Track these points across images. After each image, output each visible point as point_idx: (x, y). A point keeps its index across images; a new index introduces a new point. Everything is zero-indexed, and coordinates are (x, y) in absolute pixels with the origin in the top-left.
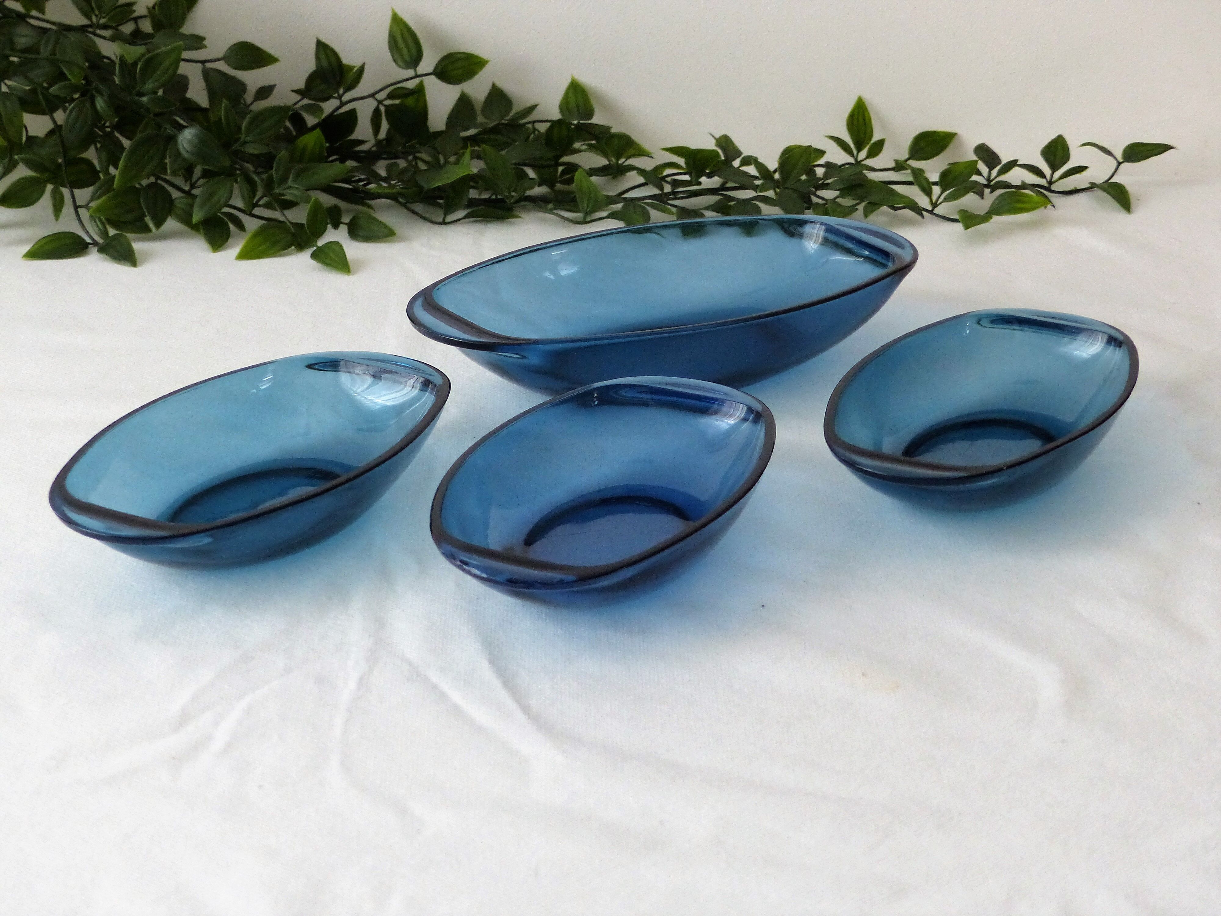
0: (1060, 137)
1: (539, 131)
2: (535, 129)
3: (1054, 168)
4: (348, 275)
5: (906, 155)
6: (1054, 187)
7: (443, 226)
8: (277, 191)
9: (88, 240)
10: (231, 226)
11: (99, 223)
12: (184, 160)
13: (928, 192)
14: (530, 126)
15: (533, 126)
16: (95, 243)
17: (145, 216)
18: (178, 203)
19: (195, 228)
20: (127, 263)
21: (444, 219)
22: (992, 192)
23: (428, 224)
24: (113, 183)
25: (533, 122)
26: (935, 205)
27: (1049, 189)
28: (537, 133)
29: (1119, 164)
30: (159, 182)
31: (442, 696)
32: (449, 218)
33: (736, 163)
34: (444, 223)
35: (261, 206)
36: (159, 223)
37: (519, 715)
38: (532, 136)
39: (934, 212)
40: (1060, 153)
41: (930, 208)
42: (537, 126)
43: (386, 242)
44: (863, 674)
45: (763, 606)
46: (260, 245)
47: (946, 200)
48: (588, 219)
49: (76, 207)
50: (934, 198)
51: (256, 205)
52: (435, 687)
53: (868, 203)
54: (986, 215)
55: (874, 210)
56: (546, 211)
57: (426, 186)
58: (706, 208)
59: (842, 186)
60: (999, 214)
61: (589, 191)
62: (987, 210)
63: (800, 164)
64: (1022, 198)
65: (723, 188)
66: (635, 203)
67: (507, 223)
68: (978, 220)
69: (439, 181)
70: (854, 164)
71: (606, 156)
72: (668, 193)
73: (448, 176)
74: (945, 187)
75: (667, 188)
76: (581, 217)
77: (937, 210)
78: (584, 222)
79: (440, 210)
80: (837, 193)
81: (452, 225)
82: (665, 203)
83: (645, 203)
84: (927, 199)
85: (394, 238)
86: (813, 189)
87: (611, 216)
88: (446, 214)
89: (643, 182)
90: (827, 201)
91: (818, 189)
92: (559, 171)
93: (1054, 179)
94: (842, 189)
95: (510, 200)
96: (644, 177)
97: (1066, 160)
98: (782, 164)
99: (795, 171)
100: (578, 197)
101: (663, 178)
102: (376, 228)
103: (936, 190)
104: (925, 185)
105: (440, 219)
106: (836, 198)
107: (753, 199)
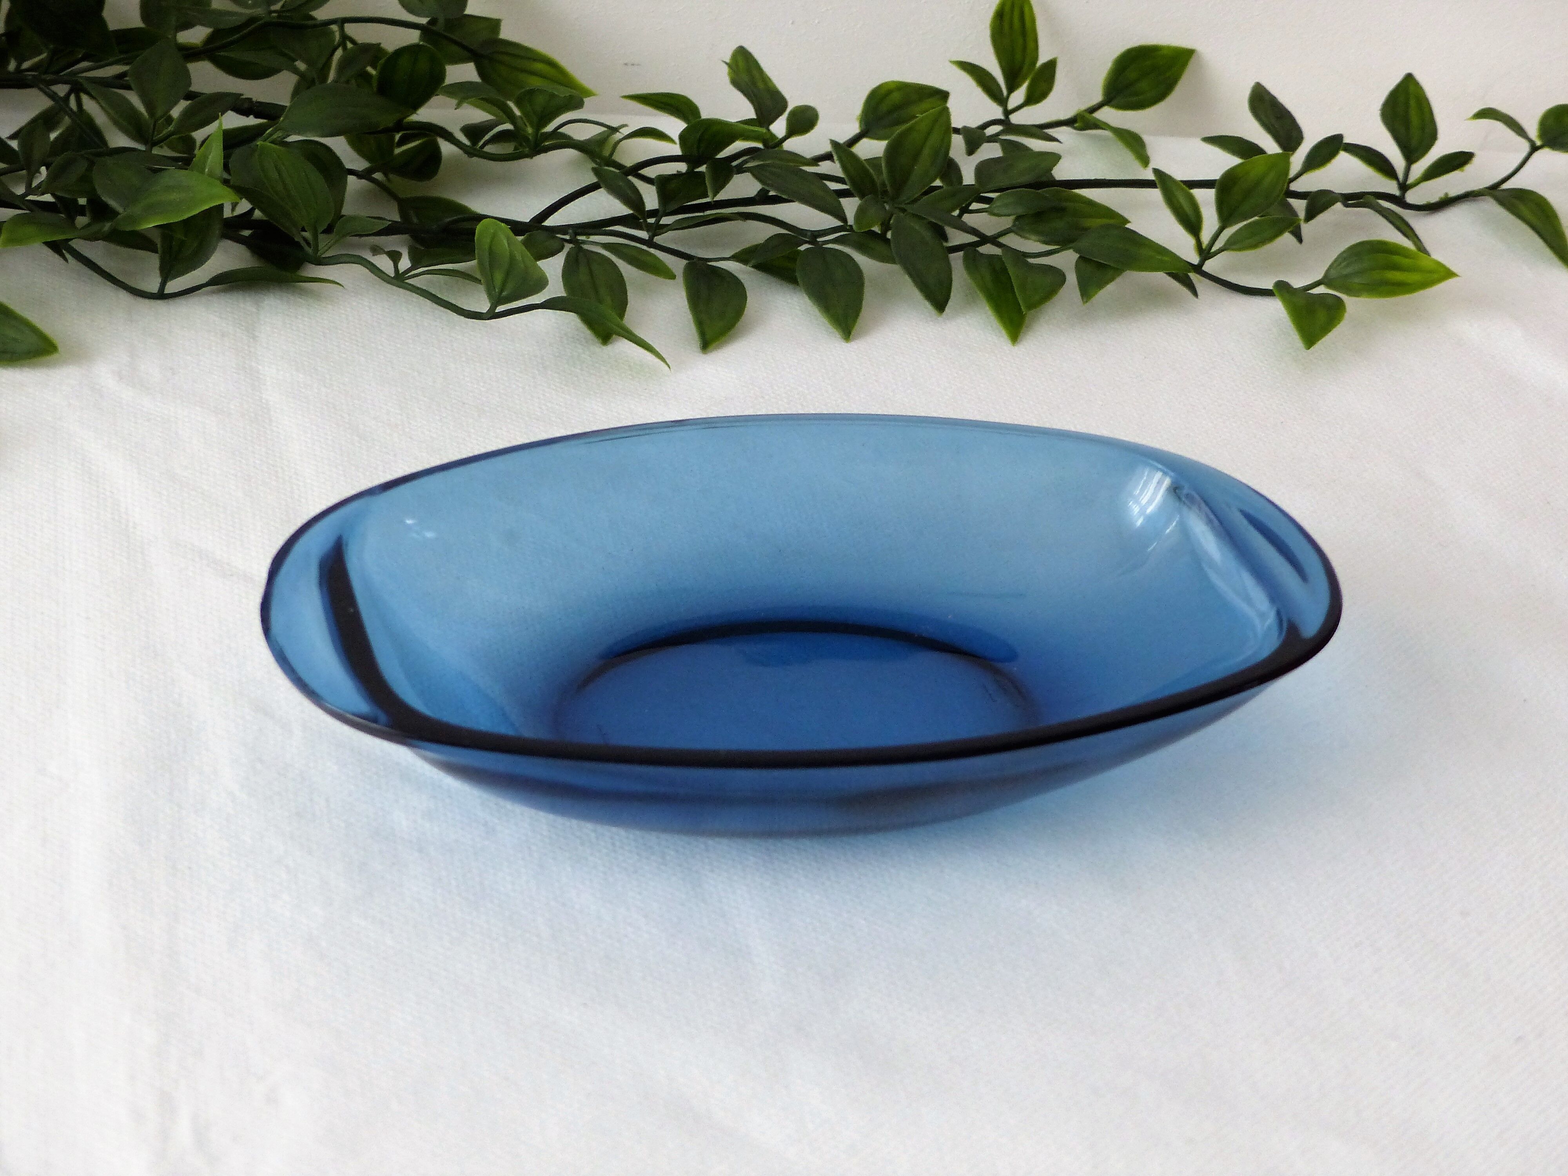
0: (1409, 77)
1: (353, 41)
2: (345, 38)
3: (1411, 155)
5: (1098, 97)
6: (1412, 197)
7: (159, 302)
13: (1192, 224)
14: (334, 27)
15: (342, 29)
21: (163, 285)
22: (1311, 217)
23: (124, 296)
25: (342, 22)
26: (1205, 253)
27: (1399, 201)
28: (349, 45)
29: (1534, 149)
32: (173, 286)
33: (779, 127)
34: (161, 296)
38: (339, 53)
39: (1204, 269)
40: (1415, 119)
41: (1195, 259)
42: (351, 29)
47: (1232, 245)
48: (500, 309)
50: (1206, 238)
53: (1083, 260)
54: (1321, 290)
55: (1101, 285)
56: (399, 280)
57: (120, 209)
58: (735, 258)
59: (1020, 211)
60: (1350, 291)
61: (512, 258)
62: (1319, 276)
63: (926, 152)
64: (1396, 258)
65: (763, 198)
66: (585, 247)
67: (303, 293)
68: (1321, 316)
69: (152, 210)
70: (1005, 123)
71: (511, 118)
72: (653, 213)
73: (174, 196)
74: (1226, 217)
75: (651, 199)
76: (484, 306)
77: (1209, 266)
78: (492, 315)
79: (153, 261)
80: (1007, 222)
81: (179, 301)
82: (650, 243)
83: (606, 246)
84: (1191, 241)
85: (55, 356)
86: (956, 213)
87: (551, 304)
88: (168, 272)
89: (592, 179)
90: (984, 239)
91: (965, 210)
92: (397, 137)
93: (1411, 180)
94: (1019, 218)
95: (316, 249)
96: (596, 171)
97: (1430, 135)
98: (891, 151)
99: (918, 169)
100: (481, 264)
101: (635, 170)
102: (11, 333)
103: (1210, 222)
104: (1187, 207)
105: (152, 285)
106: (1004, 233)
107: (838, 240)
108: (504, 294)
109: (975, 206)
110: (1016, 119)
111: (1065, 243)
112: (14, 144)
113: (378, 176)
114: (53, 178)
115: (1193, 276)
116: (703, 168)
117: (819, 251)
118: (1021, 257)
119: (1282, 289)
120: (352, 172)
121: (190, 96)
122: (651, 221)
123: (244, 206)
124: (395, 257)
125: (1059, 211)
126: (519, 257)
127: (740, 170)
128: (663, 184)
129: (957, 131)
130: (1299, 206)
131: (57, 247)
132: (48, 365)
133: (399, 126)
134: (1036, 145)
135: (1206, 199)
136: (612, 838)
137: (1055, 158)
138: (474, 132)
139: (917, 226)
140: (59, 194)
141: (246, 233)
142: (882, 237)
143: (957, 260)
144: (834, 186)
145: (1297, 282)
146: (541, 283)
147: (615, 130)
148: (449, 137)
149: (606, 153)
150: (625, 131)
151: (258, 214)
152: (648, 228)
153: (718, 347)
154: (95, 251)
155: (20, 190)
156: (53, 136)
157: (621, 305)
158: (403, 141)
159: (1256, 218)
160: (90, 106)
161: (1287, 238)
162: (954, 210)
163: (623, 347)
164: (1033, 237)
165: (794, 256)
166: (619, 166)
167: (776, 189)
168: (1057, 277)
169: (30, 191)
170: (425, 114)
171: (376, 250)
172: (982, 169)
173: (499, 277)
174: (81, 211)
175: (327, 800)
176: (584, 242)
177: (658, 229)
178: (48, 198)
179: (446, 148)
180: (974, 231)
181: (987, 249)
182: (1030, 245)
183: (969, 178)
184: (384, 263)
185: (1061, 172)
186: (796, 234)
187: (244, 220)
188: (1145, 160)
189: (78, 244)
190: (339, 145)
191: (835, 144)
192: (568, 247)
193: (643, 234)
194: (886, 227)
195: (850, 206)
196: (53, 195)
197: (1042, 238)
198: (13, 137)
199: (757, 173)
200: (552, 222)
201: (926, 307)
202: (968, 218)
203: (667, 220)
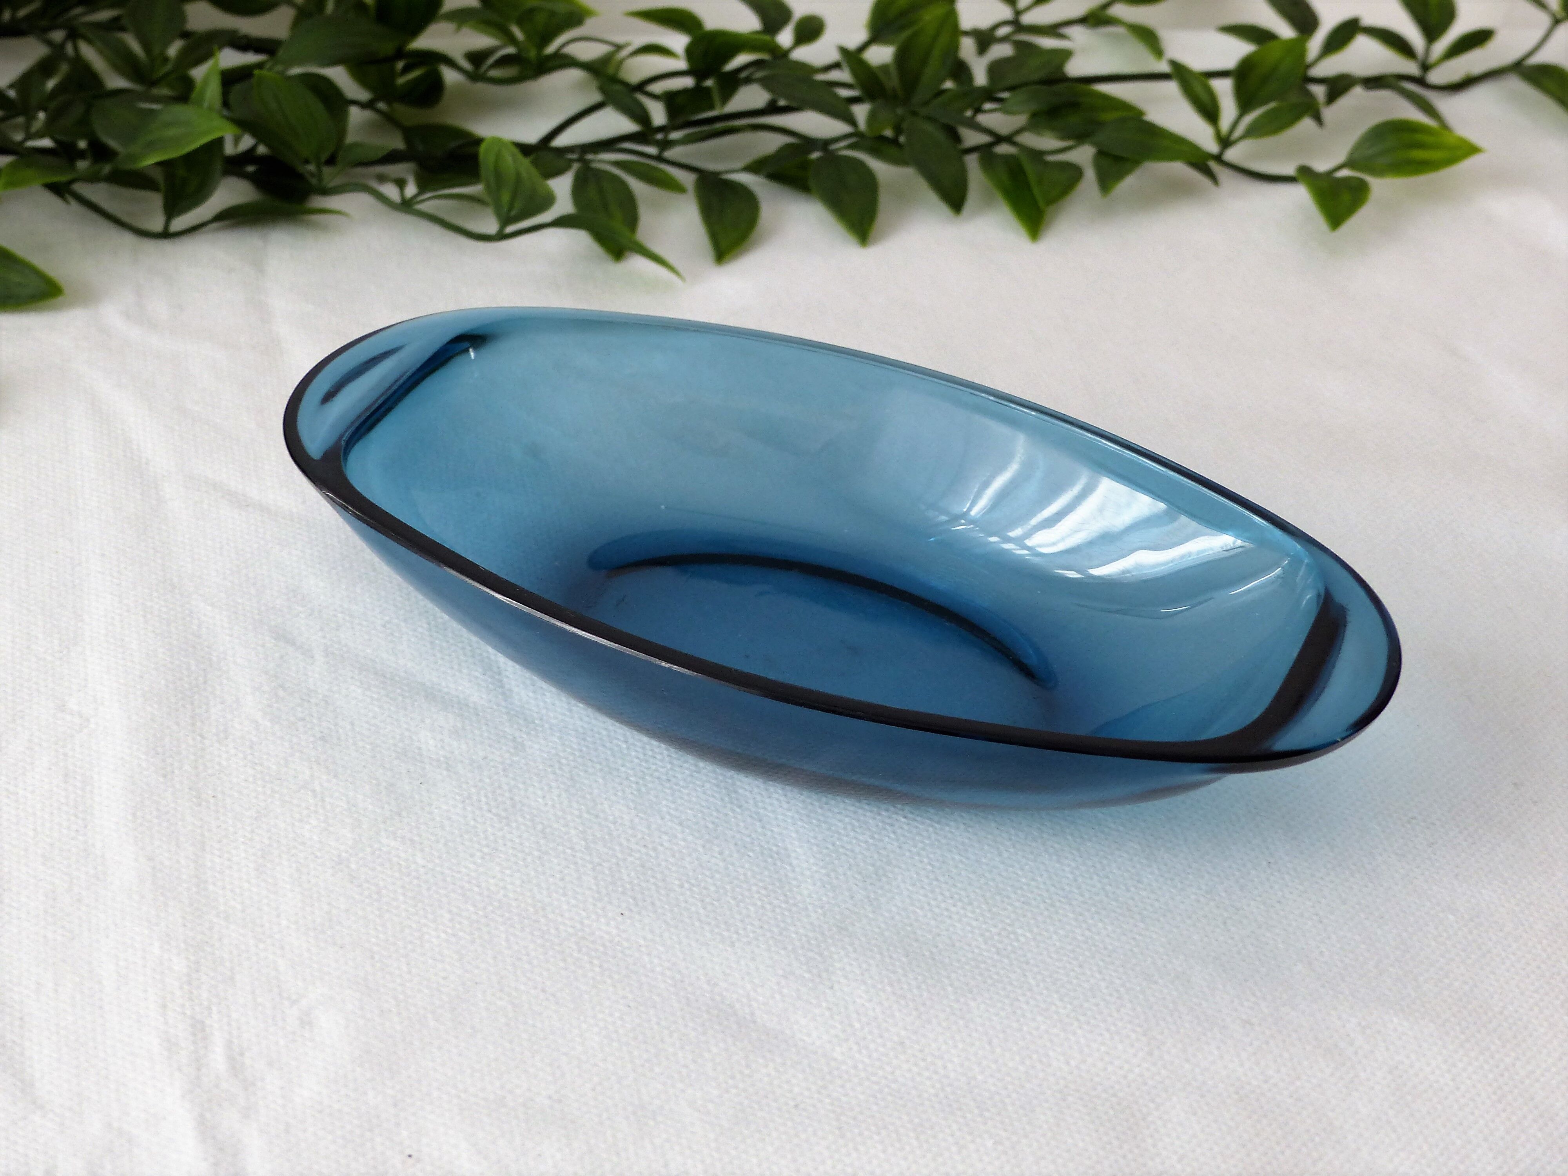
3: (1432, 32)
6: (1432, 77)
7: (165, 241)
13: (1210, 112)
21: (166, 226)
22: (1331, 101)
23: (128, 238)
26: (1225, 142)
27: (1420, 81)
29: (1557, 22)
32: (180, 223)
34: (166, 235)
39: (1225, 159)
41: (1215, 149)
47: (1252, 132)
48: (509, 230)
50: (1224, 126)
53: (1102, 154)
54: (1345, 173)
55: (1120, 176)
56: (406, 206)
57: (119, 149)
58: (747, 169)
59: (1034, 107)
60: (1375, 172)
61: (518, 176)
62: (1341, 158)
63: (936, 53)
64: (1419, 137)
65: (772, 109)
66: (595, 165)
67: (309, 225)
68: (1346, 197)
69: (151, 146)
70: (1016, 23)
71: (512, 40)
72: (661, 129)
73: (172, 132)
74: (1245, 102)
75: (658, 115)
76: (493, 227)
77: (1229, 155)
78: (501, 236)
79: (156, 200)
80: (1021, 120)
81: (185, 239)
82: (659, 158)
83: (618, 164)
84: (1209, 129)
85: (60, 299)
86: (969, 113)
87: (561, 222)
88: (172, 210)
89: (596, 97)
90: (999, 139)
91: (978, 110)
92: (400, 65)
93: (1431, 60)
94: (1034, 115)
95: (320, 179)
96: (602, 89)
97: (1448, 15)
98: (901, 57)
99: (929, 71)
100: (488, 187)
101: (641, 87)
102: (15, 277)
103: (1228, 108)
104: (1204, 97)
105: (157, 223)
106: (1019, 131)
107: (851, 147)
108: (513, 213)
109: (988, 106)
110: (1028, 19)
111: (1080, 137)
112: (12, 93)
113: (381, 105)
114: (51, 121)
115: (1213, 165)
116: (709, 83)
117: (831, 159)
118: (1037, 155)
119: (1305, 174)
120: (354, 102)
121: (185, 35)
122: (659, 136)
123: (247, 142)
124: (401, 183)
125: (1073, 105)
126: (524, 175)
127: (748, 81)
128: (670, 99)
129: (966, 33)
130: (1319, 91)
131: (57, 190)
132: (54, 310)
133: (400, 54)
134: (1047, 43)
135: (1224, 89)
136: (643, 748)
137: (1066, 55)
138: (477, 58)
139: (929, 128)
140: (59, 137)
141: (251, 169)
142: (894, 142)
143: (972, 162)
144: (845, 93)
145: (1321, 166)
146: (548, 201)
147: (619, 47)
148: (451, 63)
149: (611, 70)
150: (630, 49)
151: (262, 150)
152: (657, 143)
153: (734, 259)
154: (97, 193)
155: (18, 137)
156: (51, 84)
157: (632, 220)
158: (406, 70)
159: (1275, 104)
160: (89, 52)
161: (1307, 124)
162: (967, 110)
163: (637, 263)
164: (1049, 134)
165: (805, 165)
166: (625, 84)
167: (786, 97)
168: (1074, 173)
169: (28, 137)
170: (424, 42)
171: (382, 179)
172: (995, 69)
173: (506, 197)
174: (82, 155)
175: (352, 724)
176: (594, 161)
177: (666, 144)
178: (46, 143)
179: (450, 76)
180: (988, 131)
181: (1003, 149)
182: (1045, 142)
183: (980, 78)
184: (391, 191)
185: (1075, 68)
186: (807, 143)
187: (248, 156)
188: (1158, 52)
189: (81, 188)
190: (339, 75)
191: (844, 51)
192: (576, 166)
193: (652, 150)
194: (898, 130)
195: (861, 112)
196: (53, 139)
197: (1060, 136)
198: (11, 86)
199: (766, 83)
200: (561, 141)
201: (944, 209)
202: (982, 119)
203: (675, 135)
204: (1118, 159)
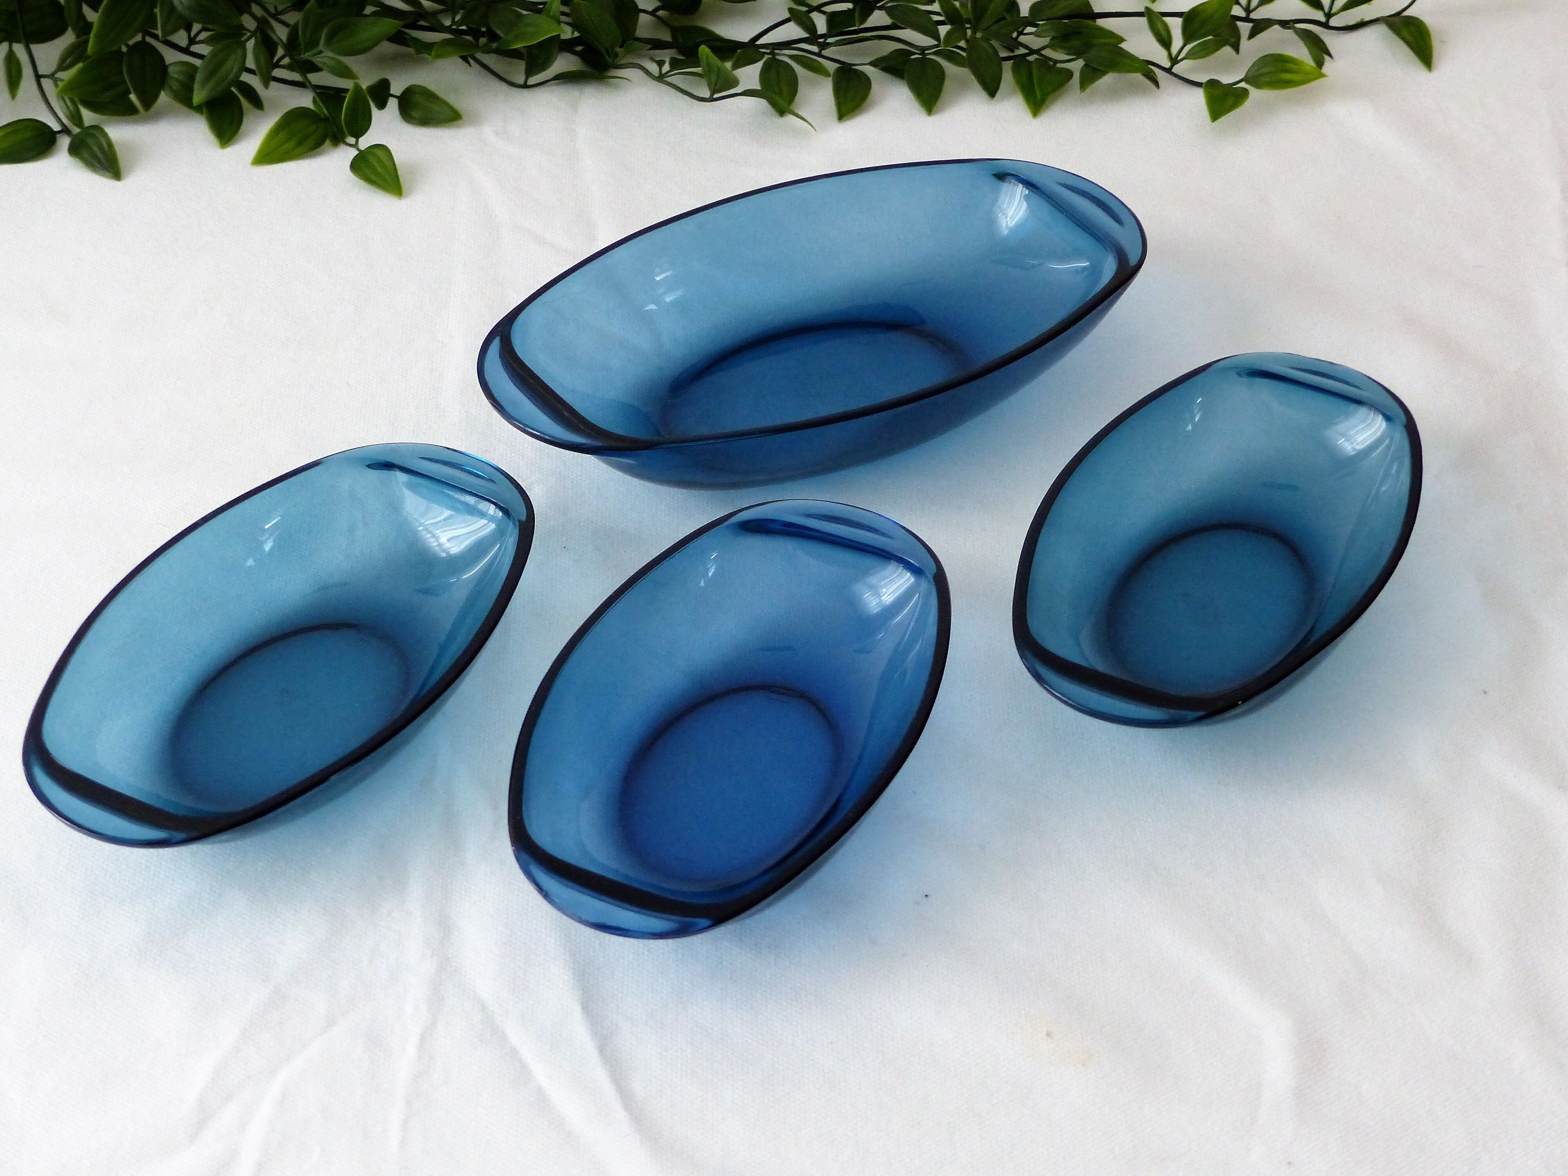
4: (400, 199)
6: (1332, 22)
7: (524, 90)
8: (306, 56)
9: (56, 127)
10: (244, 103)
11: (69, 103)
12: (181, 16)
13: (1166, 43)
16: (65, 130)
17: (130, 93)
18: (172, 70)
19: (198, 109)
20: (108, 174)
21: (526, 81)
22: (1252, 35)
23: (504, 87)
24: (86, 49)
26: (1174, 61)
27: (1326, 25)
30: (148, 39)
31: (523, 1073)
32: (532, 80)
34: (525, 86)
35: (283, 67)
36: (149, 101)
37: (620, 1113)
39: (1173, 71)
41: (1167, 65)
43: (449, 127)
44: (1048, 1035)
45: (926, 896)
46: (282, 144)
47: (1189, 56)
48: (716, 96)
49: (38, 77)
50: (1174, 51)
51: (277, 65)
52: (514, 1053)
53: (1087, 66)
54: (1238, 85)
55: (1092, 82)
56: (661, 78)
57: (502, 35)
58: (872, 64)
59: (1053, 34)
60: (1258, 85)
61: (718, 67)
62: (1242, 76)
64: (1289, 66)
65: (893, 26)
66: (778, 57)
67: (610, 85)
68: (1230, 101)
69: (520, 37)
72: (822, 36)
73: (530, 29)
74: (1188, 36)
75: (822, 26)
76: (707, 94)
77: (1176, 69)
78: (712, 100)
79: (521, 65)
80: (1045, 41)
81: (536, 89)
82: (819, 55)
83: (791, 57)
84: (1164, 53)
85: (460, 122)
86: (1013, 35)
87: (747, 93)
88: (529, 73)
89: (788, 15)
90: (1032, 52)
91: (1021, 33)
93: (1334, 11)
94: (1054, 38)
95: (615, 59)
96: (790, 10)
100: (703, 69)
101: (818, 9)
102: (435, 108)
103: (1177, 41)
104: (1164, 33)
105: (520, 80)
106: (1044, 48)
107: (934, 53)
108: (717, 88)
109: (1027, 30)
111: (1079, 54)
113: (662, 13)
117: (924, 61)
118: (1052, 63)
119: (1212, 84)
120: (644, 11)
122: (821, 40)
124: (661, 64)
125: (1078, 33)
127: (881, 9)
128: (833, 17)
130: (1247, 29)
131: (465, 59)
132: (458, 127)
135: (1175, 25)
139: (984, 44)
140: (470, 25)
141: (579, 48)
143: (1007, 66)
144: (935, 18)
145: (1225, 80)
146: (735, 83)
151: (583, 39)
152: (818, 45)
153: (848, 119)
154: (489, 59)
155: (447, 23)
157: (793, 94)
159: (1210, 37)
161: (1227, 50)
162: (1012, 32)
163: (790, 118)
164: (1061, 51)
165: (908, 62)
166: (808, 6)
167: (900, 20)
168: (1068, 76)
169: (453, 22)
171: (650, 59)
172: (1035, 7)
173: (714, 78)
174: (483, 34)
176: (778, 54)
177: (824, 46)
178: (464, 27)
180: (1026, 47)
181: (1031, 58)
182: (1058, 55)
183: (1025, 11)
184: (653, 68)
186: (910, 49)
187: (579, 40)
189: (479, 55)
193: (815, 49)
195: (943, 30)
196: (467, 27)
197: (1067, 52)
199: (892, 11)
200: (760, 42)
201: (984, 94)
202: (1022, 39)
203: (830, 40)
204: (1095, 70)
